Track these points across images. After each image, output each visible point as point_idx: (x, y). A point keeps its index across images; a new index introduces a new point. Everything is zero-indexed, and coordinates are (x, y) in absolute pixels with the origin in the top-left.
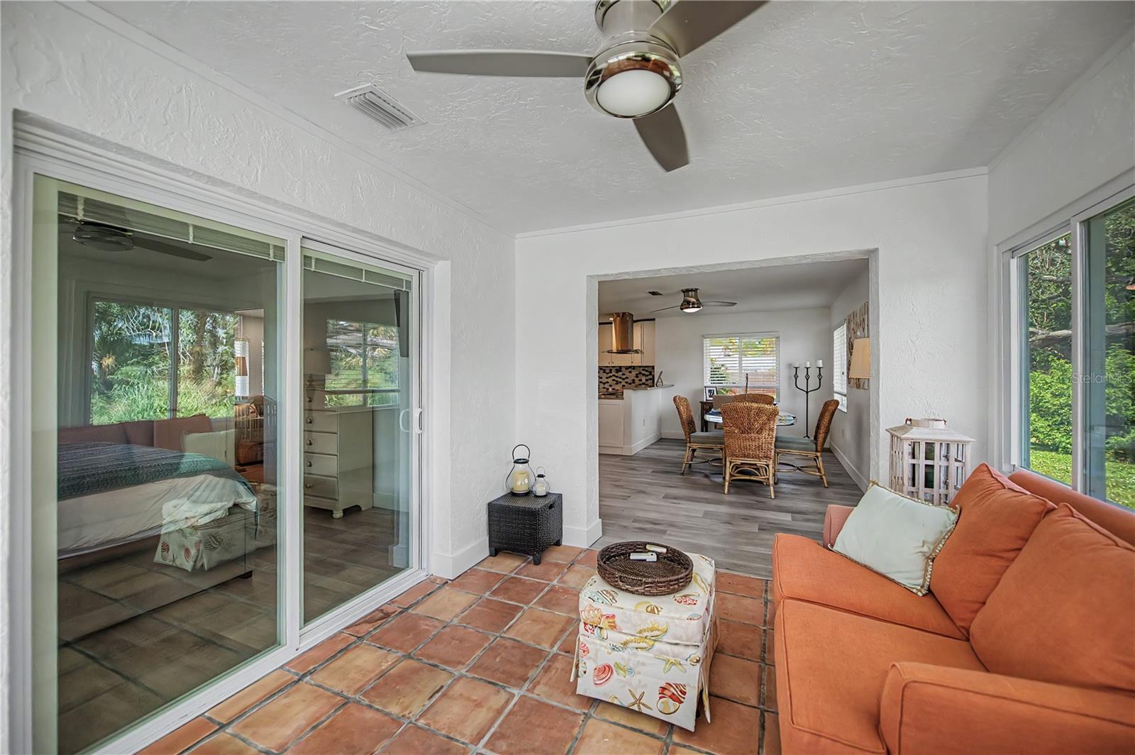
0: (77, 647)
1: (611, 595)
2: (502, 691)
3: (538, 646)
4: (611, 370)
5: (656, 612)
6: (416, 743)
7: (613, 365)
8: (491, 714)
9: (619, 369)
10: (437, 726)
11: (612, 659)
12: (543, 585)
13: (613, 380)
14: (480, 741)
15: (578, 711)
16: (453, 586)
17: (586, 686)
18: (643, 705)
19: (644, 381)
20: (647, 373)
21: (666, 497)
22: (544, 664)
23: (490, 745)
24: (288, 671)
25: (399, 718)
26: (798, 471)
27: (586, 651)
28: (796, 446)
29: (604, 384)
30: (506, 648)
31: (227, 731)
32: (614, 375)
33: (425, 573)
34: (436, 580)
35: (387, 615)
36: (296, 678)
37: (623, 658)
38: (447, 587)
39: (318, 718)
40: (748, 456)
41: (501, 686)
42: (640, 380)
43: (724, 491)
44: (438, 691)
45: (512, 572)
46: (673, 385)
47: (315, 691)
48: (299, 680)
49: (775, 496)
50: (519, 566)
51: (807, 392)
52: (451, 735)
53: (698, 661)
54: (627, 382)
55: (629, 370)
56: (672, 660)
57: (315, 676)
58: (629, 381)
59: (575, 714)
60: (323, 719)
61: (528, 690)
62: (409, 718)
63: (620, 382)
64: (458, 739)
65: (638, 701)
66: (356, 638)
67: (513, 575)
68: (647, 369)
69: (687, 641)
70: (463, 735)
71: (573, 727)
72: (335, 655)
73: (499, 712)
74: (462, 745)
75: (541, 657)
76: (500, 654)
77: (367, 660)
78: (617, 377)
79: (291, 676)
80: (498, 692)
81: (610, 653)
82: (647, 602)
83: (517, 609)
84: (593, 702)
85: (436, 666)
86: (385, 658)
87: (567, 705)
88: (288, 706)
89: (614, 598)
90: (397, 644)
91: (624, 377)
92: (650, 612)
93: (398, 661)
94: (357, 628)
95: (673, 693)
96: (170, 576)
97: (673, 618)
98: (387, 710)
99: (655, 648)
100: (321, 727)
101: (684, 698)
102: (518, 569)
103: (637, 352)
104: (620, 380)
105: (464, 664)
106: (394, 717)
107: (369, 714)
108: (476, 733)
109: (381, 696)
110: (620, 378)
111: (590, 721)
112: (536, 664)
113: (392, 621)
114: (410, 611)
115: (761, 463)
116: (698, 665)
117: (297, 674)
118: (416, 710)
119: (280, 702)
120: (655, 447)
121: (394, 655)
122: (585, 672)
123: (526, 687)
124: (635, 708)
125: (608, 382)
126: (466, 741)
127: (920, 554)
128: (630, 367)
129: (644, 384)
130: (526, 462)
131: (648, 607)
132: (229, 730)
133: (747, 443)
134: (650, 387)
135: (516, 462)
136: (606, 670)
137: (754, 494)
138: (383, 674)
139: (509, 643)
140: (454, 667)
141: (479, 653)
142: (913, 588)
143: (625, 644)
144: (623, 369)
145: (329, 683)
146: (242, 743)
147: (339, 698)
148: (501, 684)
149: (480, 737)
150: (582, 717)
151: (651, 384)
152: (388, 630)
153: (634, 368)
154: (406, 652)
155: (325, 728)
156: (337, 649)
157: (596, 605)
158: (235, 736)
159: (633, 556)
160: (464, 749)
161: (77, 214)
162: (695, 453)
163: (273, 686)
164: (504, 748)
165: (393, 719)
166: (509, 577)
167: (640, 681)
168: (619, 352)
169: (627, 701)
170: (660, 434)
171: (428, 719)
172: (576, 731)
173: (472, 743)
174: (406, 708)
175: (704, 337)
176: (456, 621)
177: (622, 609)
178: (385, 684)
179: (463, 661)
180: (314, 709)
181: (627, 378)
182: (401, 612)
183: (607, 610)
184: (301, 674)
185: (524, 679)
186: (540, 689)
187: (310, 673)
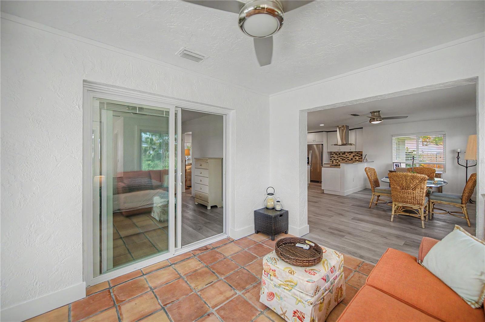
0: (124, 240)
1: (275, 260)
2: (233, 290)
3: (256, 276)
4: (339, 154)
5: (293, 274)
6: (194, 300)
7: (340, 151)
8: (224, 299)
9: (344, 153)
10: (203, 296)
11: (275, 290)
12: (272, 250)
13: (341, 158)
14: (215, 308)
15: (259, 309)
16: (235, 243)
17: (264, 299)
18: (286, 317)
19: (357, 159)
20: (360, 155)
21: (354, 219)
22: (255, 284)
23: (218, 311)
24: (169, 261)
25: (193, 289)
26: (448, 214)
27: (265, 283)
28: (446, 199)
29: (336, 160)
30: (243, 273)
31: (144, 277)
32: (341, 156)
33: (227, 236)
34: (230, 239)
35: (207, 249)
36: (170, 264)
37: (279, 292)
38: (233, 243)
39: (169, 281)
40: (406, 202)
41: (234, 288)
42: (356, 159)
43: (391, 219)
44: (210, 283)
45: (260, 242)
46: (374, 162)
47: (173, 271)
48: (170, 265)
49: (425, 227)
50: (265, 240)
51: (467, 167)
52: (206, 302)
53: (311, 304)
54: (348, 160)
55: (349, 154)
56: (300, 299)
57: (176, 266)
58: (350, 159)
59: (257, 310)
60: (170, 281)
61: (243, 293)
62: (196, 290)
63: (345, 160)
64: (208, 304)
65: (284, 314)
66: (193, 255)
67: (261, 243)
68: (359, 153)
69: (306, 292)
70: (210, 303)
71: (253, 315)
72: (184, 260)
73: (227, 299)
74: (208, 307)
75: (255, 281)
76: (239, 275)
77: (194, 264)
78: (343, 157)
79: (169, 263)
80: (231, 290)
81: (274, 288)
82: (290, 268)
83: (255, 258)
84: (266, 308)
85: (214, 273)
86: (199, 265)
87: (256, 305)
88: (163, 274)
89: (276, 262)
90: (205, 261)
91: (347, 157)
92: (289, 273)
93: (202, 267)
94: (196, 251)
95: (299, 316)
96: (154, 222)
97: (300, 279)
98: (190, 285)
99: (292, 291)
100: (169, 284)
101: (304, 320)
102: (264, 241)
103: (351, 144)
104: (344, 159)
105: (224, 275)
106: (191, 288)
107: (184, 284)
108: (214, 304)
109: (191, 279)
110: (344, 157)
111: (261, 316)
112: (251, 283)
113: (208, 251)
114: (216, 249)
115: (416, 207)
116: (312, 306)
117: (170, 263)
118: (200, 288)
119: (162, 271)
120: (361, 192)
121: (202, 265)
122: (263, 293)
123: (242, 292)
124: (283, 316)
125: (338, 159)
126: (210, 306)
127: (478, 280)
128: (350, 152)
129: (357, 160)
130: (272, 194)
131: (290, 270)
132: (145, 277)
133: (406, 195)
134: (361, 162)
135: (269, 194)
136: (272, 295)
137: (411, 223)
138: (196, 270)
139: (245, 271)
140: (220, 275)
141: (232, 272)
142: (469, 301)
143: (280, 285)
144: (346, 153)
145: (178, 269)
146: (146, 282)
147: (179, 275)
148: (234, 287)
149: (216, 306)
150: (259, 313)
151: (361, 161)
152: (205, 255)
153: (352, 152)
154: (207, 265)
155: (170, 285)
156: (186, 257)
157: (269, 264)
158: (145, 279)
159: (297, 245)
160: (208, 309)
161: (104, 108)
162: (379, 198)
163: (162, 265)
164: (222, 314)
165: (191, 289)
166: (259, 244)
167: (285, 305)
168: (343, 145)
169: (280, 313)
170: (366, 186)
171: (202, 293)
172: (254, 317)
173: (212, 308)
174: (196, 286)
175: (392, 136)
176: (230, 257)
177: (278, 268)
178: (195, 275)
179: (224, 274)
180: (170, 277)
181: (348, 157)
182: (212, 249)
183: (273, 268)
184: (172, 263)
185: (244, 288)
186: (248, 294)
187: (175, 264)
